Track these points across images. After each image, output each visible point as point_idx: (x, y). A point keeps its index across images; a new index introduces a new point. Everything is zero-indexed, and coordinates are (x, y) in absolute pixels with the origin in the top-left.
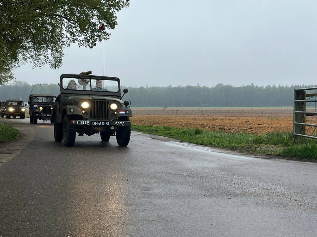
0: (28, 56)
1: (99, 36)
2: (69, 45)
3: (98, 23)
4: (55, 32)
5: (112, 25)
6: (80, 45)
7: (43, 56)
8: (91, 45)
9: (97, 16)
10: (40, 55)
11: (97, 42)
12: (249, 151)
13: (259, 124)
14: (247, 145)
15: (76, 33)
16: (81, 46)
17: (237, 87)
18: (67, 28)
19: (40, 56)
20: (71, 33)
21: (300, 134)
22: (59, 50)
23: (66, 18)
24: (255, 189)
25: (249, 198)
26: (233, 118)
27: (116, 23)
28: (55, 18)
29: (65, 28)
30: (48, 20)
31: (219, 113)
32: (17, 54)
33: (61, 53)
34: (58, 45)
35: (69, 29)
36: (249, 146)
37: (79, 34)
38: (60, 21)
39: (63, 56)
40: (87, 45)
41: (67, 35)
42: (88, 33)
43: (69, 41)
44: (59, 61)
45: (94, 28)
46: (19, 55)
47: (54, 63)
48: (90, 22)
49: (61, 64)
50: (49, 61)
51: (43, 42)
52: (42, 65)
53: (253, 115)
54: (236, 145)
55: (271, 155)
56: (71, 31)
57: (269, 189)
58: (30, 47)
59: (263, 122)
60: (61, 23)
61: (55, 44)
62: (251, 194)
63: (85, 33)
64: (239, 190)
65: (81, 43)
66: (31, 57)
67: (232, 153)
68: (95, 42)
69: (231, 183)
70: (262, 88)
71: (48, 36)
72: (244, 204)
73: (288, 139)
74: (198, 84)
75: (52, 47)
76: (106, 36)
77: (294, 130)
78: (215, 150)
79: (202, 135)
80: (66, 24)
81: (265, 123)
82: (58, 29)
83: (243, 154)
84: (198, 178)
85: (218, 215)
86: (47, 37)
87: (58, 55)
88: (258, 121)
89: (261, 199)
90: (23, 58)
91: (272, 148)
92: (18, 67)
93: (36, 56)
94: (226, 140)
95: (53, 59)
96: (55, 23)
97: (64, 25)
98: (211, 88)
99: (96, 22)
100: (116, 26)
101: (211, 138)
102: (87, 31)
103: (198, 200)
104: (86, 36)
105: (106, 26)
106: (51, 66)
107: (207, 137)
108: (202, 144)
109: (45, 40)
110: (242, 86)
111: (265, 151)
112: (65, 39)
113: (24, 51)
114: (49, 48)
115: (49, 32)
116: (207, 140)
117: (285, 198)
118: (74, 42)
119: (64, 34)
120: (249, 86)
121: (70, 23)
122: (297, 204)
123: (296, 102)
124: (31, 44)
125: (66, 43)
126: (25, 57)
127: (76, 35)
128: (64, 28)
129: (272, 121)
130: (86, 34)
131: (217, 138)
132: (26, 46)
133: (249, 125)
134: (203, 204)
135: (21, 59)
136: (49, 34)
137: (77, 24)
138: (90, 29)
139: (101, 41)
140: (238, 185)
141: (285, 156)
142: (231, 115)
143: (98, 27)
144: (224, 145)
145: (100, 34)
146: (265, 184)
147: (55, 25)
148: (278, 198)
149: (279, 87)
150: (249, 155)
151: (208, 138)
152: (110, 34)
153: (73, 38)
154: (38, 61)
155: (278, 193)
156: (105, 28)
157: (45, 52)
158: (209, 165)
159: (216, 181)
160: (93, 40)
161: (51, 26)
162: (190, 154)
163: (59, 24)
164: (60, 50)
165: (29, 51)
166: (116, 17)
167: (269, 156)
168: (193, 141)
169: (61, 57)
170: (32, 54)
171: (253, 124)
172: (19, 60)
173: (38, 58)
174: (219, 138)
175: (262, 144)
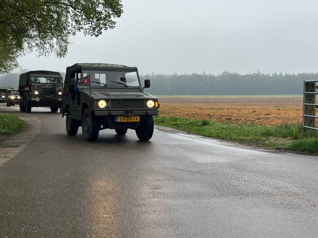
0: (34, 44)
1: (105, 25)
2: (74, 34)
3: (103, 11)
4: (61, 21)
5: (118, 13)
6: (85, 33)
7: (48, 45)
8: (96, 33)
9: (103, 4)
10: (45, 43)
11: (103, 30)
12: (258, 144)
13: (267, 115)
14: (255, 138)
15: (82, 21)
16: (86, 35)
17: (243, 75)
18: (73, 17)
19: (45, 45)
20: (77, 21)
21: (310, 126)
22: (64, 38)
23: (71, 6)
24: (266, 187)
25: (261, 198)
26: (240, 107)
27: (122, 11)
28: (61, 6)
29: (71, 17)
30: (54, 8)
31: (225, 102)
32: (22, 43)
33: (66, 41)
34: (63, 33)
35: (74, 17)
36: (258, 138)
37: (84, 22)
38: (65, 9)
39: (69, 44)
40: (93, 34)
41: (72, 24)
42: (93, 21)
43: (74, 30)
44: (64, 50)
45: (99, 17)
46: (24, 44)
47: (60, 51)
48: (96, 10)
49: (66, 53)
50: (54, 49)
51: (48, 31)
52: (47, 53)
53: (260, 103)
54: (244, 138)
55: (280, 148)
56: (77, 19)
57: (281, 187)
58: (35, 36)
59: (270, 112)
60: (66, 11)
61: (61, 32)
62: (262, 193)
63: (91, 21)
64: (250, 189)
65: (87, 32)
66: (36, 46)
67: (240, 146)
68: (101, 31)
69: (242, 181)
70: (268, 76)
71: (53, 24)
72: (256, 206)
73: (297, 131)
74: (204, 72)
75: (58, 36)
76: (112, 24)
77: (304, 122)
78: (223, 143)
79: (209, 126)
80: (72, 12)
81: (273, 113)
82: (63, 17)
83: (252, 148)
84: (207, 175)
85: (230, 218)
86: (52, 26)
87: (63, 44)
88: (265, 111)
89: (274, 200)
90: (28, 46)
91: (281, 141)
92: (23, 56)
93: (42, 44)
94: (234, 132)
95: (58, 48)
96: (60, 11)
97: (70, 13)
98: (217, 76)
99: (102, 10)
100: (122, 14)
101: (218, 130)
102: (93, 20)
103: (208, 201)
104: (92, 24)
105: (112, 14)
106: (57, 55)
107: (214, 129)
108: (210, 136)
109: (50, 28)
110: (249, 74)
111: (274, 144)
112: (71, 27)
113: (29, 40)
114: (55, 36)
115: (54, 20)
116: (214, 132)
117: (298, 199)
118: (80, 31)
119: (69, 22)
120: (256, 74)
121: (75, 11)
122: (310, 205)
123: (305, 94)
124: (36, 32)
125: (72, 31)
126: (31, 46)
127: (82, 23)
128: (69, 16)
129: (279, 111)
130: (92, 23)
131: (225, 130)
132: (31, 35)
133: (256, 115)
134: (214, 205)
135: (26, 48)
136: (55, 22)
137: (82, 12)
138: (96, 17)
139: (107, 30)
140: (248, 183)
141: (295, 150)
142: (237, 104)
143: (104, 15)
144: (232, 137)
145: (106, 22)
146: (276, 182)
147: (61, 13)
148: (291, 198)
149: (286, 75)
150: (258, 148)
151: (216, 130)
152: (116, 22)
153: (78, 26)
154: (43, 50)
155: (290, 192)
156: (111, 16)
157: (50, 40)
158: (218, 160)
159: (226, 178)
160: (99, 29)
161: (56, 14)
162: (197, 147)
163: (65, 12)
164: (66, 38)
165: (34, 39)
166: (122, 5)
167: (279, 149)
168: (201, 133)
169: (66, 46)
170: (37, 42)
171: (261, 114)
172: (25, 49)
173: (43, 46)
174: (226, 130)
175: (271, 137)
